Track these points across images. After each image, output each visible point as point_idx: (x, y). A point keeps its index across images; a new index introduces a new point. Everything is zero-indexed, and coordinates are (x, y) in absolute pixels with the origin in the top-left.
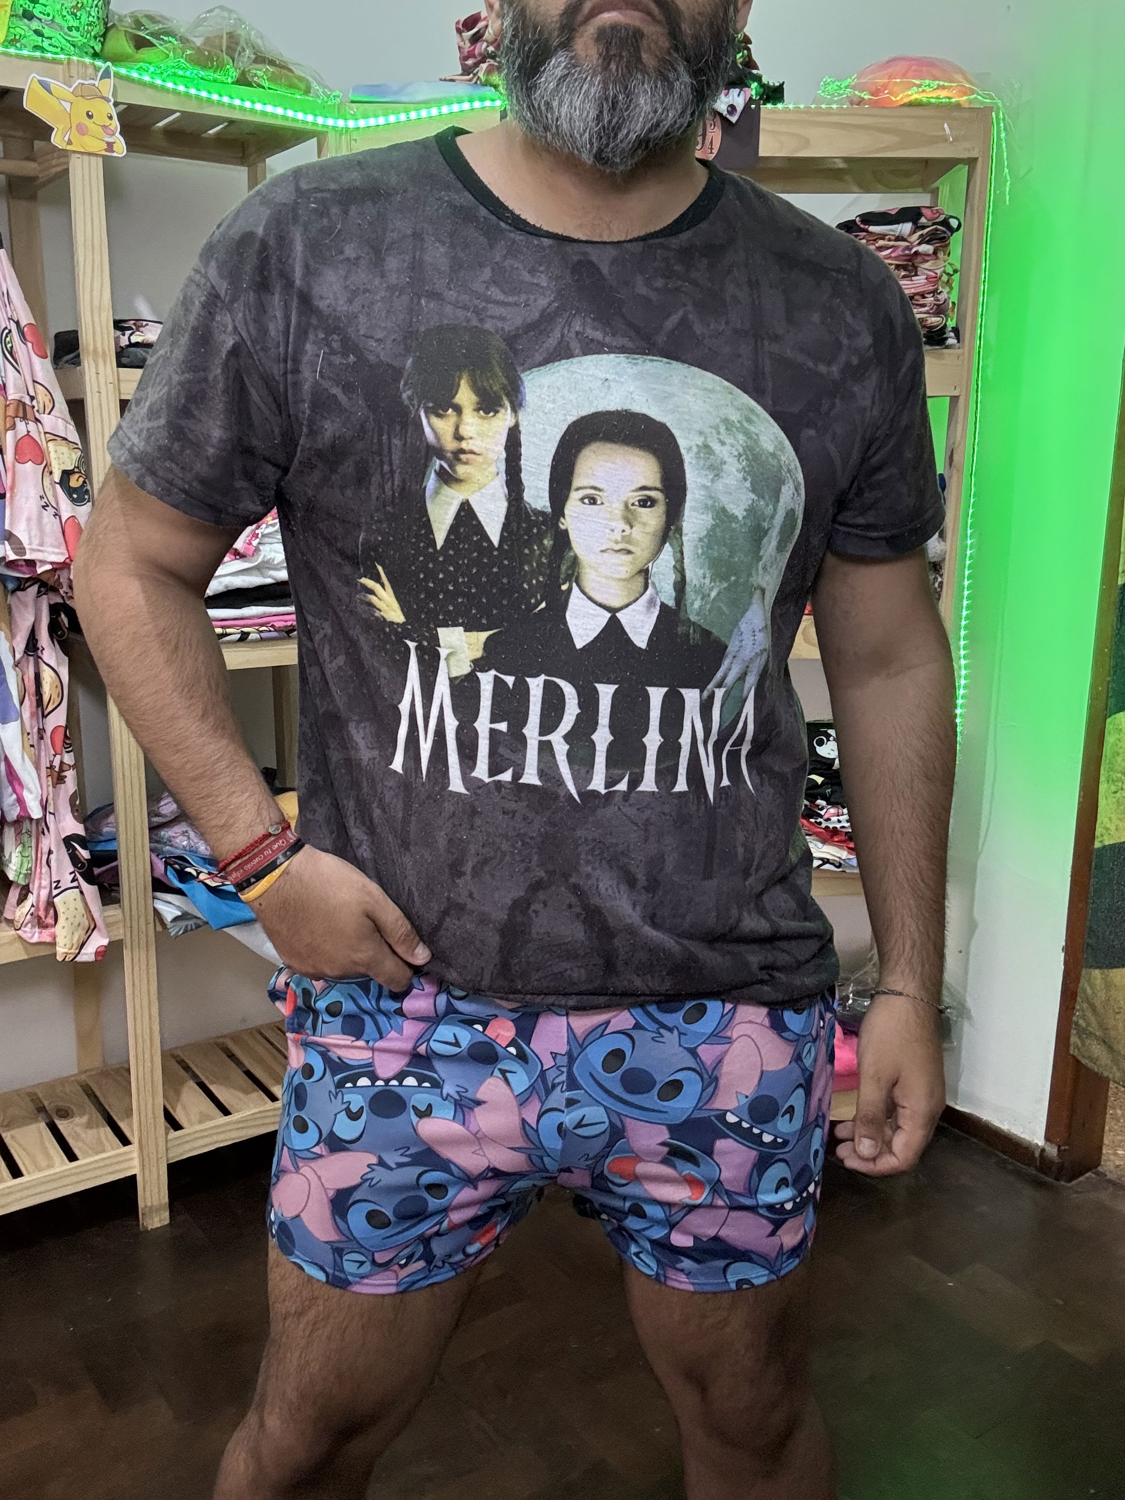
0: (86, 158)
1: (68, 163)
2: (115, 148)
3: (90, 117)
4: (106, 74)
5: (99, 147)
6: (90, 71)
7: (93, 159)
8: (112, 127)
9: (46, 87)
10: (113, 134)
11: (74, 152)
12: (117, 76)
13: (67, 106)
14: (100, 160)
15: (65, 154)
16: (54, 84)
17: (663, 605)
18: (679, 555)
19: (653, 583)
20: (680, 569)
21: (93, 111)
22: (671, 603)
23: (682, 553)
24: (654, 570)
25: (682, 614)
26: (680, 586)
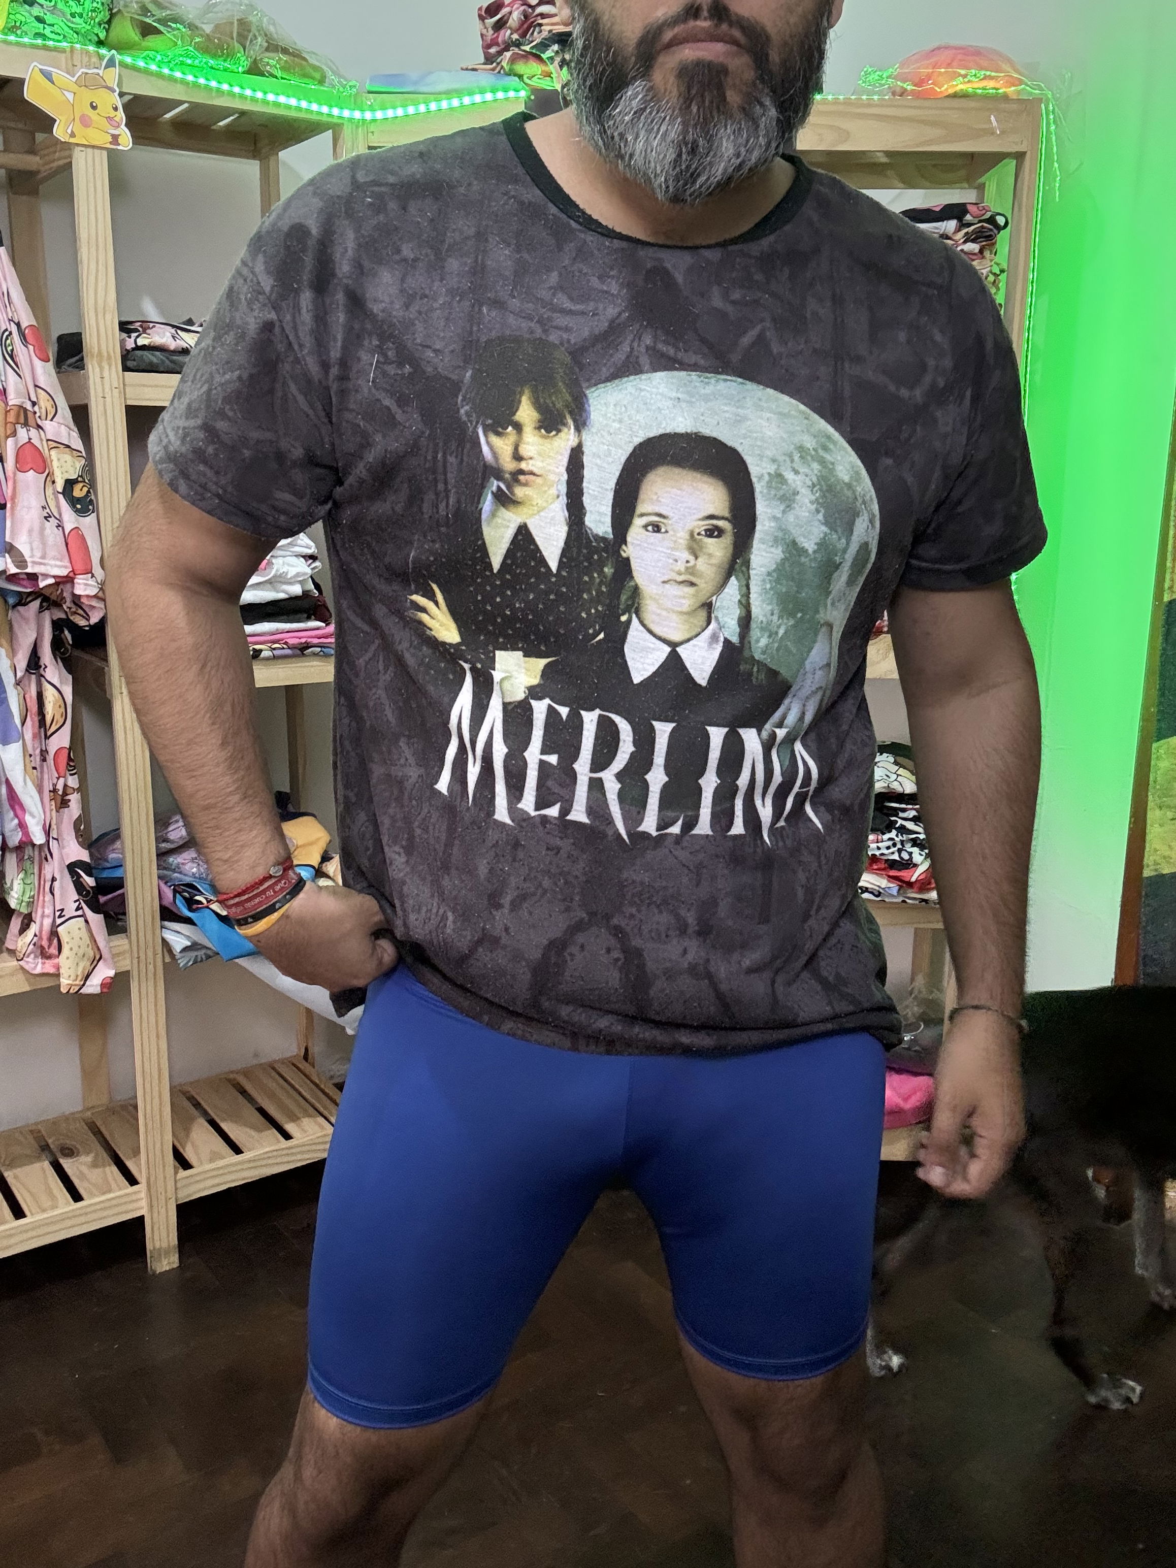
0: (90, 150)
1: (70, 156)
2: (121, 140)
3: (94, 108)
4: (111, 63)
5: (104, 140)
6: (94, 59)
7: (97, 152)
8: (117, 119)
9: (48, 76)
10: (118, 126)
11: (78, 145)
12: (123, 65)
13: (70, 96)
14: (105, 153)
15: (68, 147)
16: (57, 73)
17: (726, 641)
18: (744, 589)
20: (745, 604)
21: (97, 102)
23: (748, 587)
25: (745, 652)
26: (745, 622)
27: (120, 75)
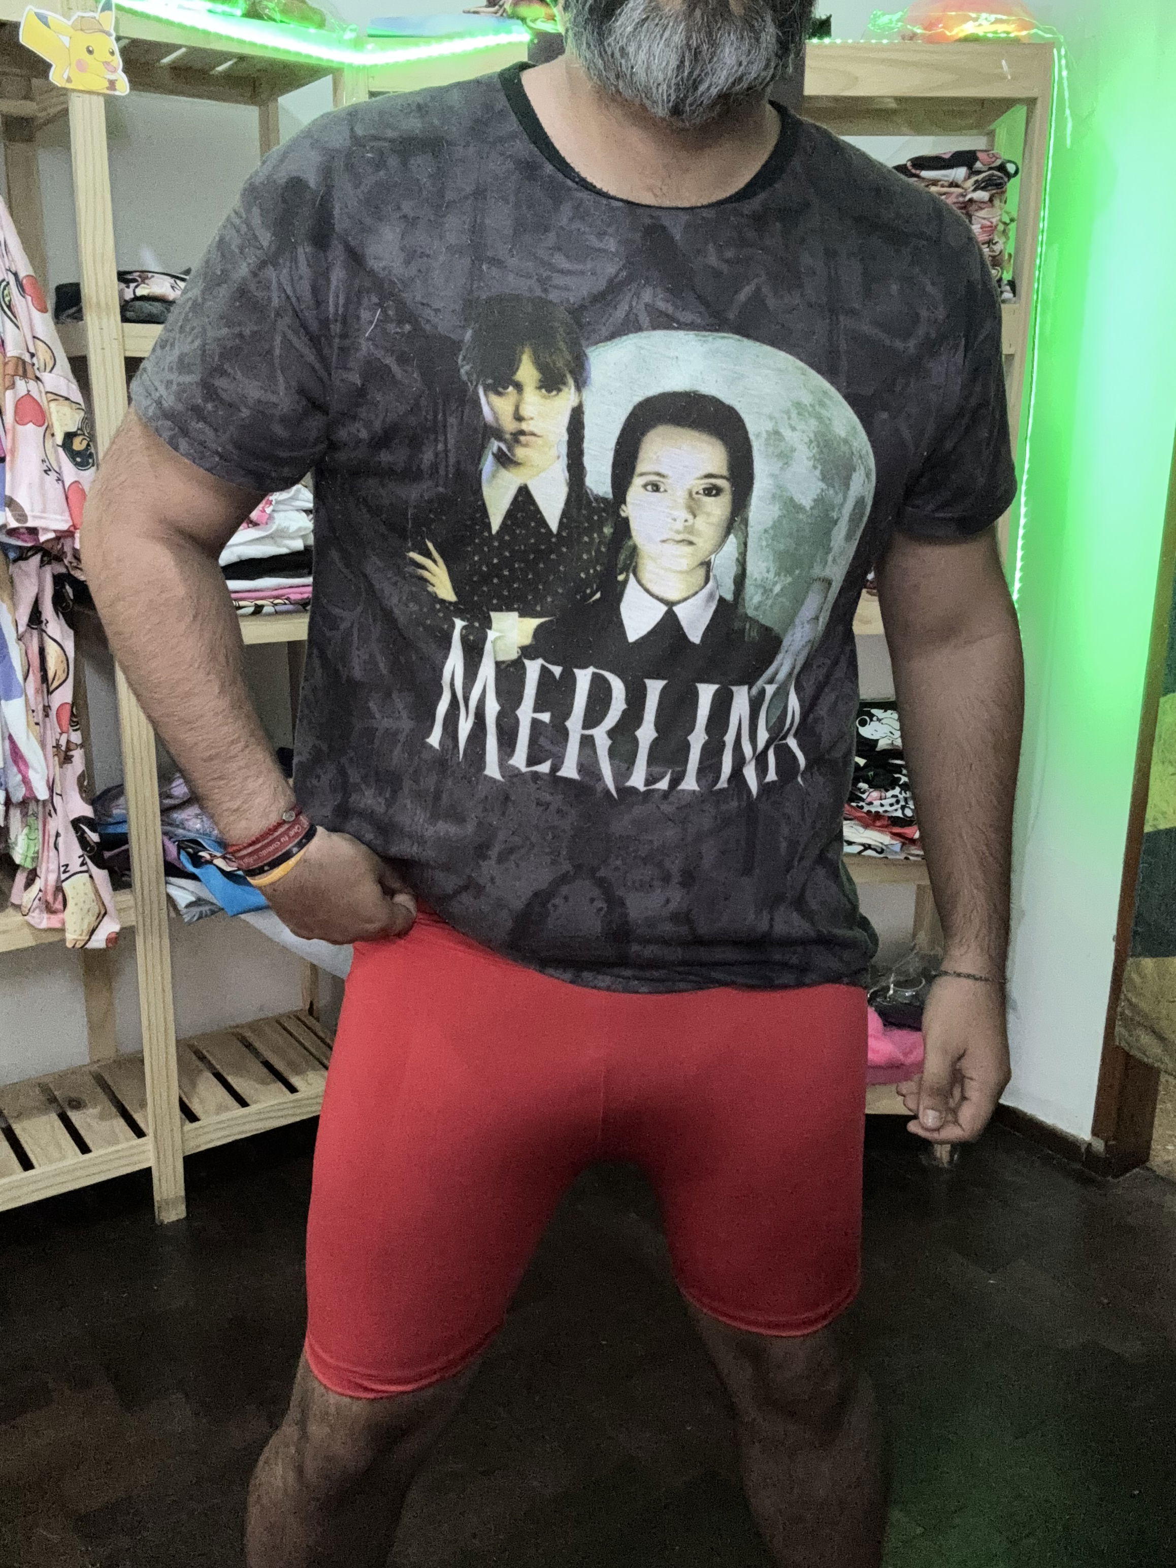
0: (87, 96)
1: (67, 102)
2: (118, 85)
3: (90, 52)
4: (108, 6)
5: (101, 85)
7: (94, 97)
8: (114, 64)
9: (43, 20)
10: (116, 71)
11: (74, 90)
13: (66, 41)
14: (101, 100)
15: (64, 93)
16: (52, 17)
17: (722, 600)
18: (743, 546)
19: (715, 576)
20: (742, 563)
21: (93, 47)
22: (729, 597)
23: (745, 544)
24: (717, 562)
25: (740, 610)
26: (740, 580)
27: (117, 20)
